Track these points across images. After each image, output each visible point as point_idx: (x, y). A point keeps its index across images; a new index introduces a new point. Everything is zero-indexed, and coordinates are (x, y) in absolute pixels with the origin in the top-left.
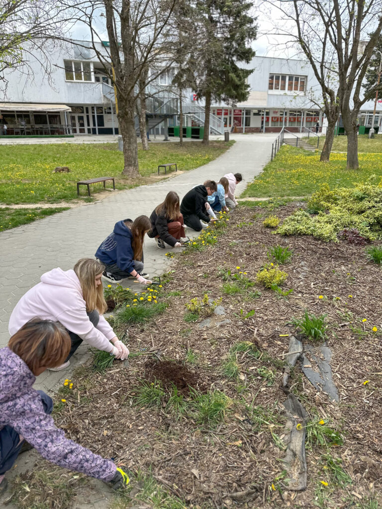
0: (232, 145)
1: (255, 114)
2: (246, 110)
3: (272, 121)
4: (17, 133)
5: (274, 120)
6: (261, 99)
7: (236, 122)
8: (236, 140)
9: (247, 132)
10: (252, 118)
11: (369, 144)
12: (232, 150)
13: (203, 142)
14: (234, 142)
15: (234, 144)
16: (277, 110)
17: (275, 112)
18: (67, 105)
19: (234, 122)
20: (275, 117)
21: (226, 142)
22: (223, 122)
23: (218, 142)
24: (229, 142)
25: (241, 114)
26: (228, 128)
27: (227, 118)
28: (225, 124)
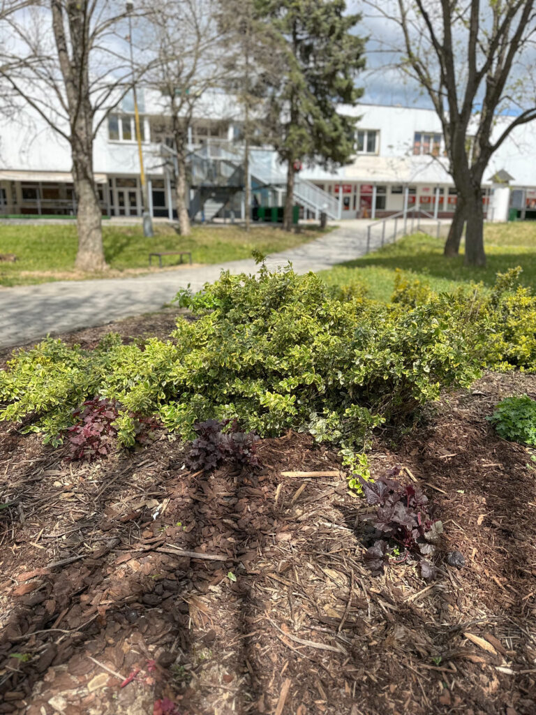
0: (330, 232)
1: (393, 192)
2: (378, 186)
3: (421, 202)
5: (423, 200)
7: (364, 202)
8: (342, 226)
9: (378, 217)
15: (334, 231)
16: (427, 186)
17: (426, 189)
19: (361, 203)
20: (425, 198)
21: (322, 228)
22: (340, 203)
23: (311, 228)
24: (326, 227)
25: (371, 192)
26: (351, 212)
27: (349, 198)
28: (346, 205)
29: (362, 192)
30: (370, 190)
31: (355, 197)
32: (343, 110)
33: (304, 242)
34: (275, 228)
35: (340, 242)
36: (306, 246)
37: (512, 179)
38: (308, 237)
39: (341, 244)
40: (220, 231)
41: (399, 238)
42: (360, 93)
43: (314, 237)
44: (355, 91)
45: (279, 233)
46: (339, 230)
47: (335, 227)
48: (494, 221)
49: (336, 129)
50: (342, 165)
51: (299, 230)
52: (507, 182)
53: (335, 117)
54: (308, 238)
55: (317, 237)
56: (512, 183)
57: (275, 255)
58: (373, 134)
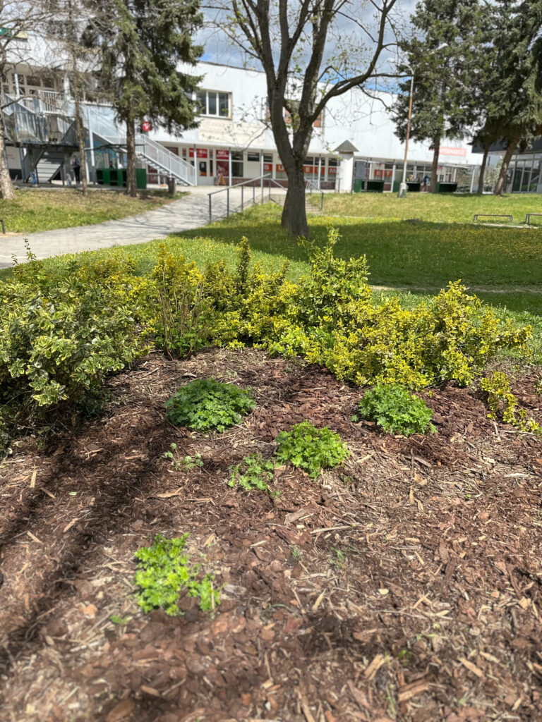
0: (179, 198)
1: (250, 159)
2: (232, 152)
7: (221, 169)
10: (247, 164)
15: (184, 197)
19: (217, 169)
21: (170, 194)
22: (196, 168)
23: (159, 193)
24: (175, 194)
25: (228, 158)
26: (208, 178)
27: (205, 163)
28: (203, 170)
29: (217, 158)
30: (226, 156)
31: (211, 162)
32: (183, 68)
33: (149, 209)
34: (118, 192)
35: (188, 210)
36: (149, 213)
37: (357, 151)
38: (155, 203)
39: (189, 212)
40: (53, 195)
41: (248, 207)
42: (199, 51)
43: (161, 203)
44: (192, 48)
45: (122, 198)
46: (189, 197)
47: (185, 193)
48: (341, 192)
49: (174, 89)
50: (186, 128)
51: (145, 195)
52: (351, 153)
53: (174, 75)
54: (154, 205)
55: (165, 203)
56: (356, 154)
57: (112, 222)
58: (225, 96)
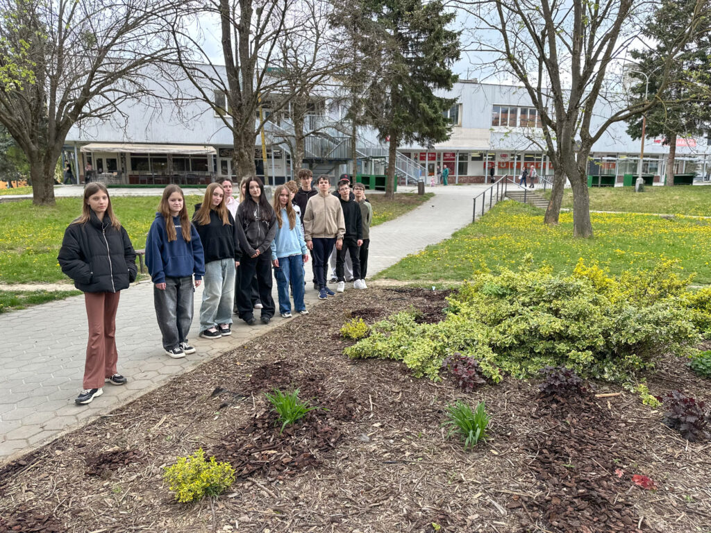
0: (428, 199)
1: (474, 159)
2: (460, 154)
3: (499, 167)
4: (143, 182)
5: (501, 166)
6: (481, 139)
8: (435, 193)
9: (461, 183)
10: (470, 163)
11: (634, 200)
12: (426, 206)
13: (385, 196)
14: (432, 195)
15: (432, 198)
16: (506, 153)
17: (505, 156)
18: (215, 146)
20: (503, 163)
21: (420, 195)
24: (426, 194)
25: (455, 159)
27: (433, 165)
29: (444, 160)
30: (453, 157)
42: (455, 79)
44: (452, 77)
51: (401, 197)
